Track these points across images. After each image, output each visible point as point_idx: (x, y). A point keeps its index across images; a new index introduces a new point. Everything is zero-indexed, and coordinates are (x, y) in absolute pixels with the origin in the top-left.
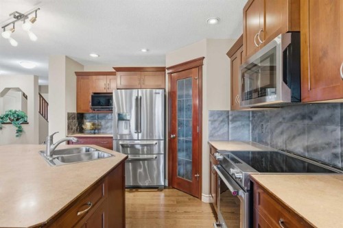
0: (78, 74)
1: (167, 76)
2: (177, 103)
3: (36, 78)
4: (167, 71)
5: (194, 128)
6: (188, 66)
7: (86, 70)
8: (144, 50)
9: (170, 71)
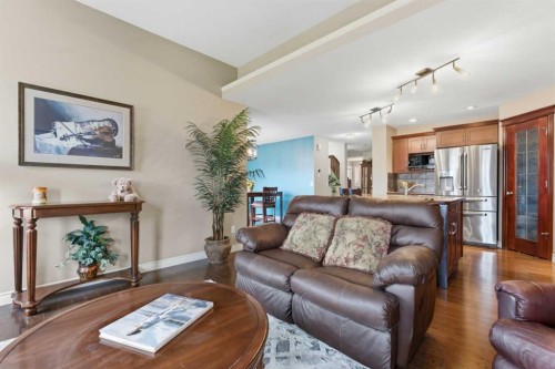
0: (394, 138)
1: (501, 129)
2: (516, 157)
3: (346, 145)
4: (500, 124)
5: (542, 184)
6: (536, 115)
7: (399, 134)
8: (471, 108)
9: (507, 123)
